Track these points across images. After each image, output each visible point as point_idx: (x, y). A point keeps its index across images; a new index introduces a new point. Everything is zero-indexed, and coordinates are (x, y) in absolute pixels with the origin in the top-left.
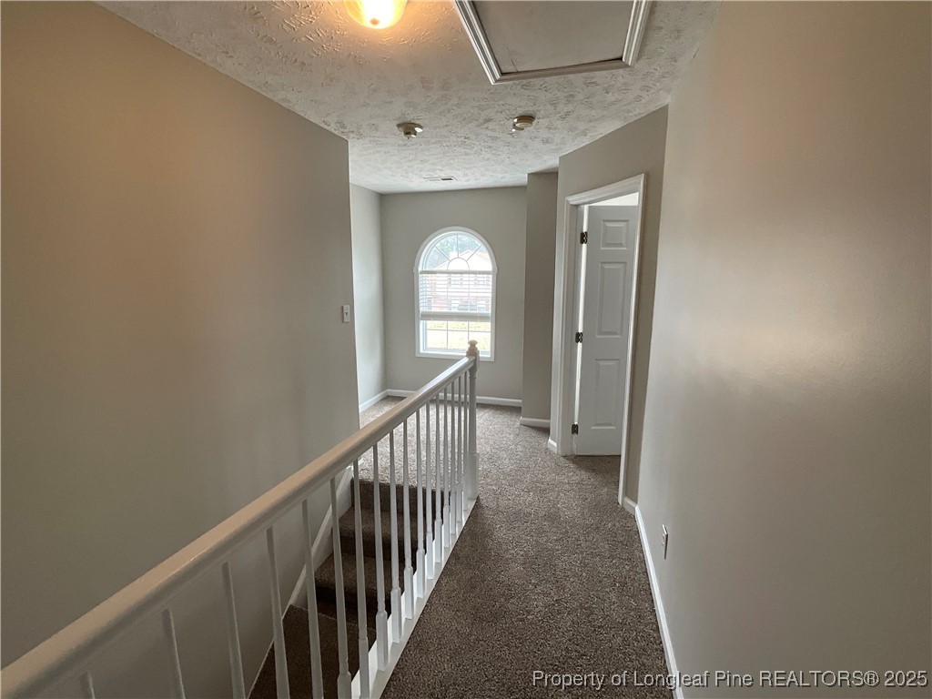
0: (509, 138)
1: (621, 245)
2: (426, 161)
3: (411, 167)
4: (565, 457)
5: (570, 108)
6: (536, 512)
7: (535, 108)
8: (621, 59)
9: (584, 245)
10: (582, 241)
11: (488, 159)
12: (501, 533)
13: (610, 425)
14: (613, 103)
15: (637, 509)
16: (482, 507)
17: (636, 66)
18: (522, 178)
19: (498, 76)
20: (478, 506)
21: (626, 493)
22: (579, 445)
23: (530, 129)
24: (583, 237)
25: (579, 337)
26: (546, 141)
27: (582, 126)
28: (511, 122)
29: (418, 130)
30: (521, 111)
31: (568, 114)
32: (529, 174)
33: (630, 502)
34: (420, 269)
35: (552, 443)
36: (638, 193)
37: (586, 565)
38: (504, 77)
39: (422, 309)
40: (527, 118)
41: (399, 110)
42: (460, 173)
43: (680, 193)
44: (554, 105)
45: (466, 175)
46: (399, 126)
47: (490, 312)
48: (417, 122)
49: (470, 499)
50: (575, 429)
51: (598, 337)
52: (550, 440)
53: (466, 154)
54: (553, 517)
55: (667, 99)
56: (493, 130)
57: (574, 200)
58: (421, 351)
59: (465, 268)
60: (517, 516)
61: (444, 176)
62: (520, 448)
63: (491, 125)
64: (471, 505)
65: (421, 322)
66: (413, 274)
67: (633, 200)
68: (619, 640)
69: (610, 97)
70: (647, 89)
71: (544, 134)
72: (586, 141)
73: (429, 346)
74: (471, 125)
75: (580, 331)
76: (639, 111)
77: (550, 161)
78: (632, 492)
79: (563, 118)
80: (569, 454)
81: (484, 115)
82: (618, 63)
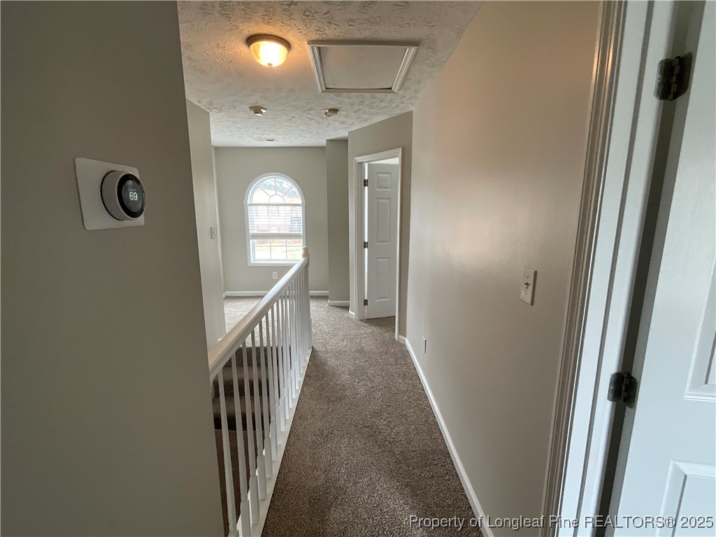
0: (320, 120)
1: (387, 188)
2: (259, 128)
3: (247, 131)
4: (361, 320)
5: (360, 107)
6: (350, 350)
7: (340, 106)
8: (391, 89)
9: (366, 187)
10: (365, 185)
11: (303, 130)
12: (332, 362)
13: (386, 298)
14: (385, 107)
15: (406, 340)
16: (316, 351)
17: (400, 92)
18: (324, 143)
19: (324, 88)
20: (314, 351)
21: (400, 333)
22: (368, 312)
23: (334, 117)
24: (366, 183)
25: (365, 245)
26: (343, 123)
27: (365, 116)
28: (324, 111)
29: (263, 111)
30: (331, 107)
31: (358, 110)
32: (327, 140)
33: (403, 338)
34: (248, 203)
35: (352, 313)
36: (398, 158)
37: (383, 370)
38: (328, 90)
39: (251, 232)
40: (335, 111)
41: (255, 99)
42: (280, 137)
43: (423, 159)
44: (352, 105)
45: (284, 138)
46: (250, 108)
47: (302, 232)
48: (264, 107)
49: (309, 348)
50: (366, 302)
51: (377, 244)
52: (350, 312)
53: (290, 126)
54: (361, 351)
55: (412, 108)
56: (313, 115)
57: (359, 159)
58: (252, 262)
59: (282, 202)
60: (338, 354)
61: (269, 138)
62: (332, 319)
63: (312, 112)
64: (310, 351)
65: (251, 241)
66: (243, 206)
67: (396, 161)
68: (406, 397)
69: (383, 104)
70: (403, 103)
71: (342, 119)
72: (366, 124)
73: (257, 258)
74: (298, 111)
75: (366, 241)
76: (398, 112)
77: (342, 133)
78: (403, 332)
79: (355, 112)
80: (363, 319)
81: (309, 106)
82: (389, 90)
